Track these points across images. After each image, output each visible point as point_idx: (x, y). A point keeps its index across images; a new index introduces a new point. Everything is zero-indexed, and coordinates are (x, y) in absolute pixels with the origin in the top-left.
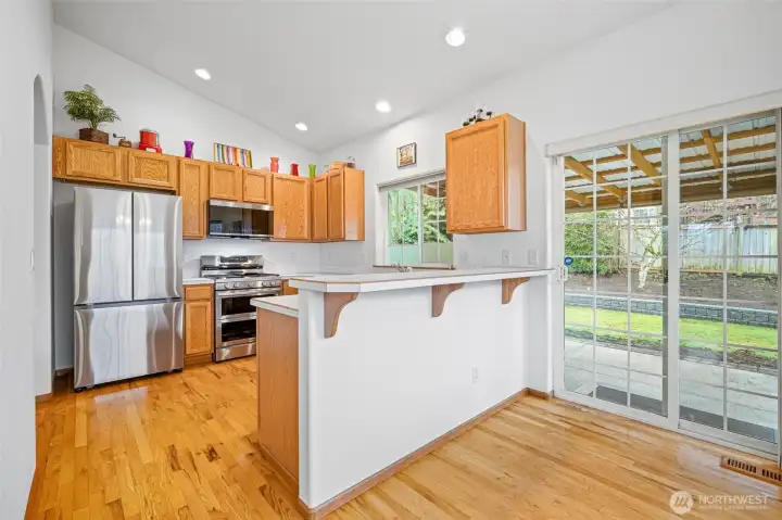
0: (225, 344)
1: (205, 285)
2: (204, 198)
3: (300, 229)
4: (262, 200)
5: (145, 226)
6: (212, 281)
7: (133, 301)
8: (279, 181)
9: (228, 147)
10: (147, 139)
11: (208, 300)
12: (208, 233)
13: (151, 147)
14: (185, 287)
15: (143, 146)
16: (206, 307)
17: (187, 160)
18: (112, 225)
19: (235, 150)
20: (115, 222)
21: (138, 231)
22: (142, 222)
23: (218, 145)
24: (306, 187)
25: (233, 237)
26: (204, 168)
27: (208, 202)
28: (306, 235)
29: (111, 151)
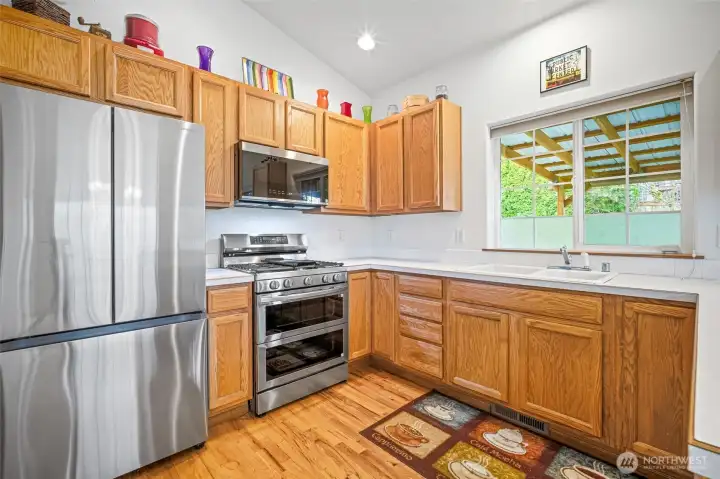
0: (273, 382)
1: (240, 285)
2: (231, 141)
3: (358, 195)
4: (311, 149)
5: (132, 199)
6: (247, 277)
7: (115, 326)
8: (334, 123)
9: (261, 67)
10: (138, 31)
11: (243, 310)
12: (237, 197)
13: (147, 46)
14: (209, 289)
15: (131, 40)
16: (241, 322)
17: (203, 74)
18: (84, 195)
19: (271, 72)
20: (88, 192)
21: (122, 204)
22: (128, 192)
23: (248, 61)
24: (364, 134)
25: (271, 204)
26: (230, 91)
27: (237, 147)
28: (364, 204)
29: (74, 39)
